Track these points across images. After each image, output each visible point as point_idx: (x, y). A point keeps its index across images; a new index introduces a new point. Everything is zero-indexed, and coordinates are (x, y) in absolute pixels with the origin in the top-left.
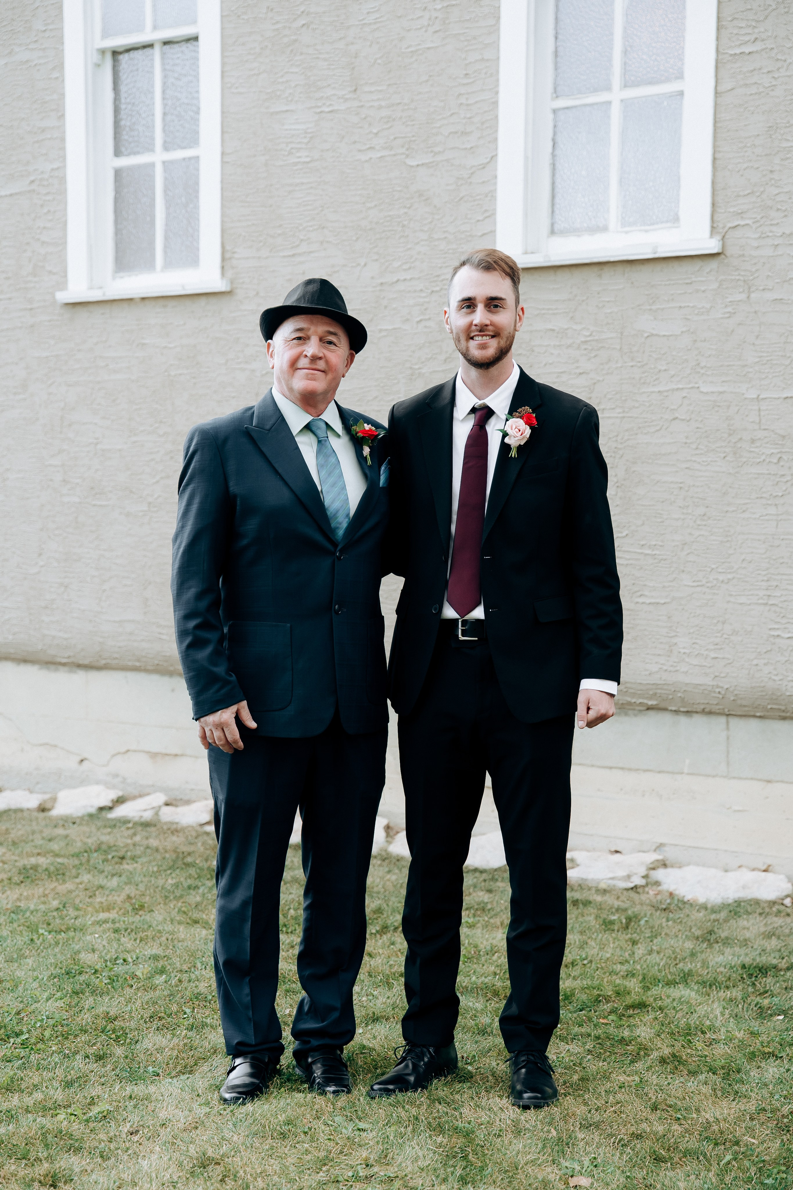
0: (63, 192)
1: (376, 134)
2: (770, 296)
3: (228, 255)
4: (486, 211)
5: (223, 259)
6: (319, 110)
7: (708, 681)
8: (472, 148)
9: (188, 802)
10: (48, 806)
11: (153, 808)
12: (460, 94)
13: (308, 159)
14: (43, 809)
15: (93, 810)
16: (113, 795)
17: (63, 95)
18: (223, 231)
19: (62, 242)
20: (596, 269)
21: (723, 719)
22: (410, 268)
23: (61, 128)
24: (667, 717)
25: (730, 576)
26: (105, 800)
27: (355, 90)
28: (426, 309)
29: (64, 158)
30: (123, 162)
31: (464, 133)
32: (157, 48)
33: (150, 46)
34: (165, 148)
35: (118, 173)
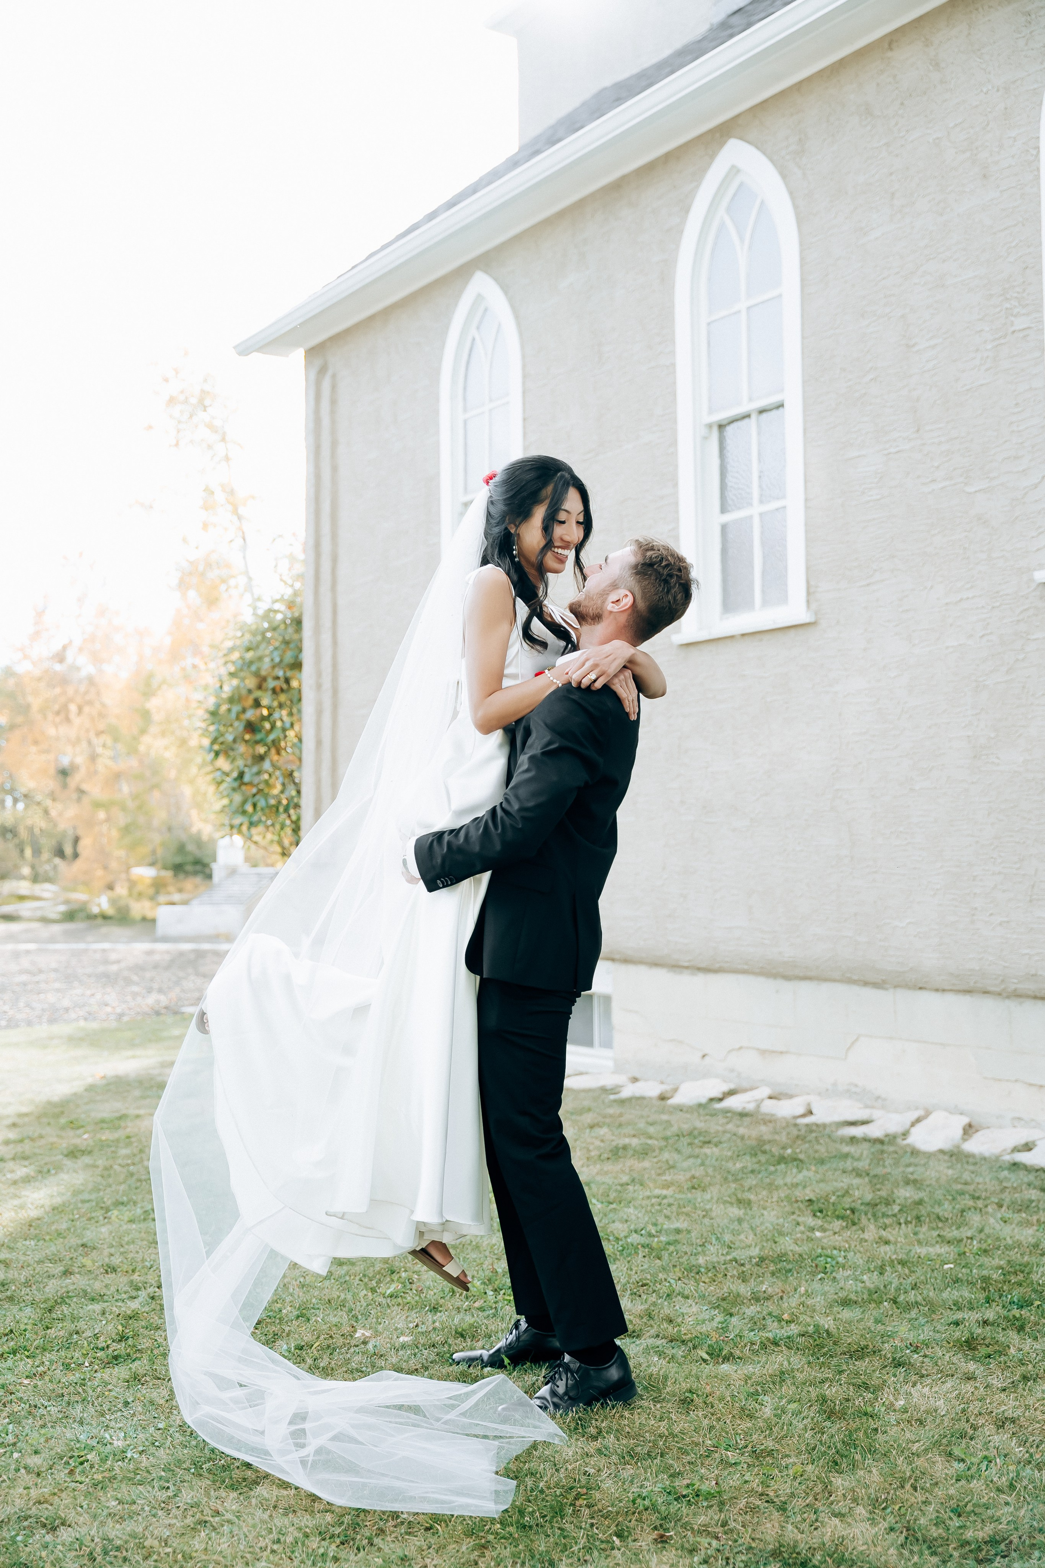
1: (938, 467)
3: (812, 590)
4: (1040, 527)
5: (809, 593)
6: (886, 452)
8: (1024, 471)
9: (791, 1097)
10: (668, 1095)
11: (756, 1101)
12: (1011, 423)
13: (878, 497)
14: (663, 1098)
15: (704, 1101)
16: (725, 1088)
17: (676, 467)
18: (808, 568)
22: (972, 587)
23: (676, 494)
26: (716, 1093)
27: (918, 431)
28: (988, 624)
29: (677, 520)
30: (727, 518)
32: (754, 416)
33: (748, 416)
34: (761, 502)
35: (724, 528)
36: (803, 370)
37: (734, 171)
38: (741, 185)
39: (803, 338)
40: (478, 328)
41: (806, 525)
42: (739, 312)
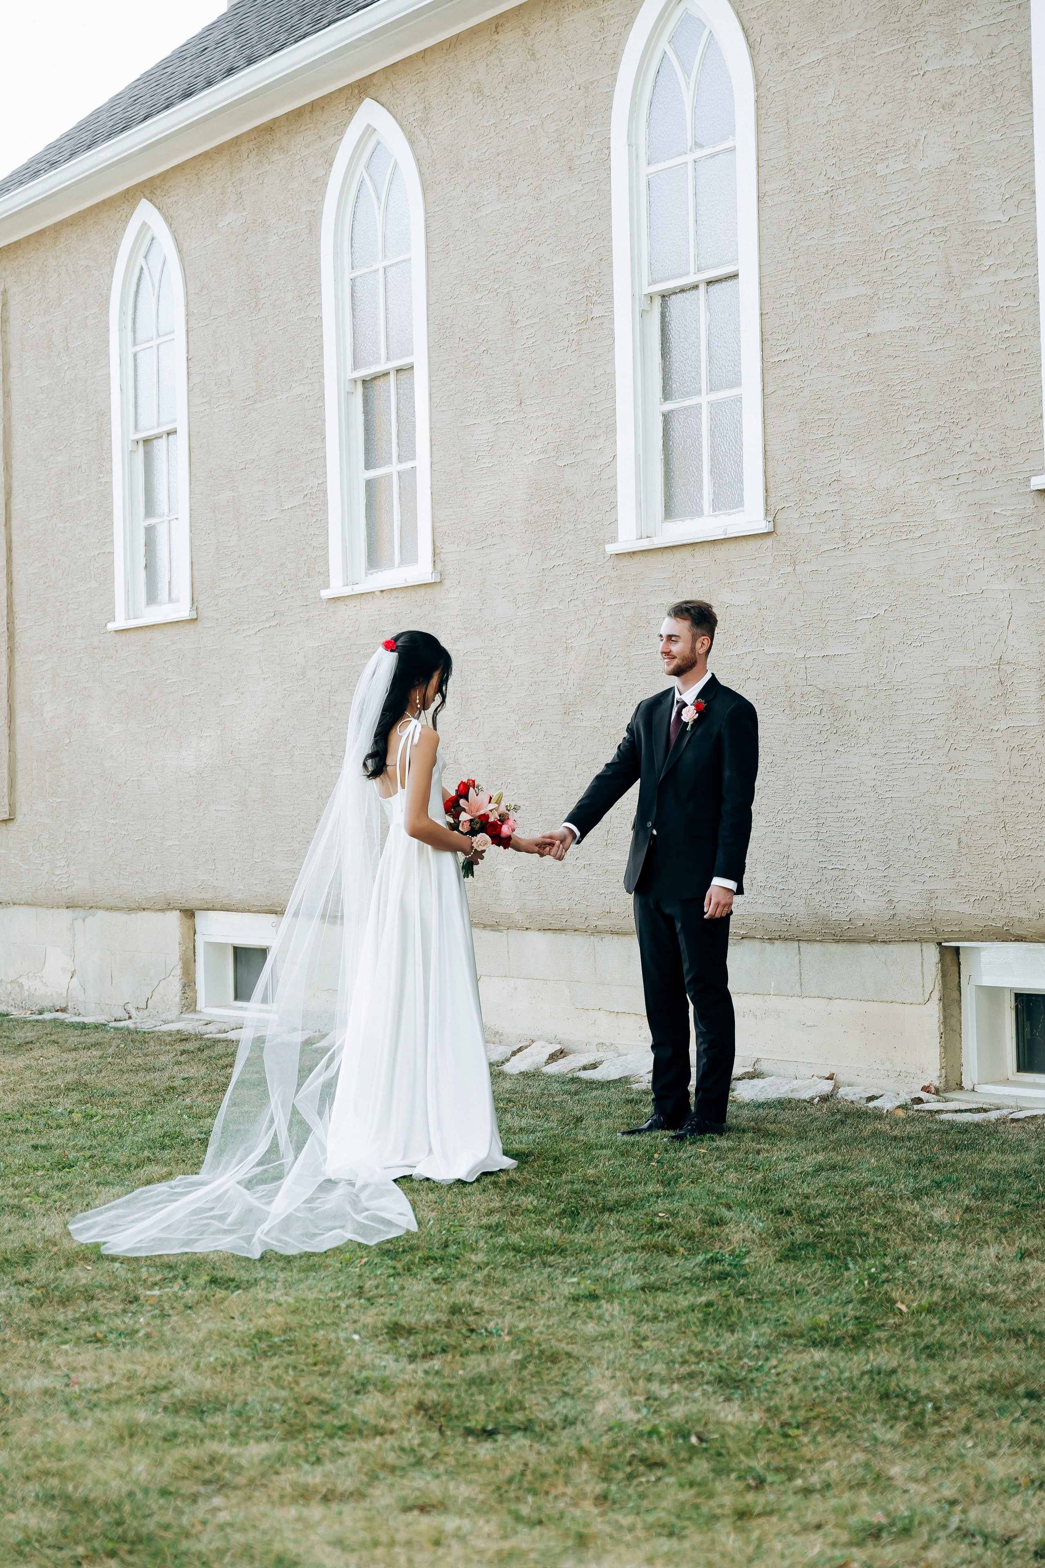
0: (325, 503)
1: (535, 440)
2: (809, 568)
3: (437, 551)
5: (434, 554)
6: (495, 422)
7: (777, 910)
8: (600, 449)
12: (591, 404)
17: (324, 422)
18: (433, 530)
19: (325, 547)
20: (690, 549)
21: (796, 944)
22: (562, 555)
23: (324, 448)
24: (757, 944)
25: (791, 816)
27: (521, 404)
29: (326, 474)
30: (372, 474)
31: (595, 436)
32: (392, 376)
33: (387, 374)
34: (400, 461)
35: (370, 485)
36: (428, 336)
37: (369, 131)
38: (379, 143)
39: (428, 304)
40: (145, 257)
41: (431, 488)
42: (377, 270)
